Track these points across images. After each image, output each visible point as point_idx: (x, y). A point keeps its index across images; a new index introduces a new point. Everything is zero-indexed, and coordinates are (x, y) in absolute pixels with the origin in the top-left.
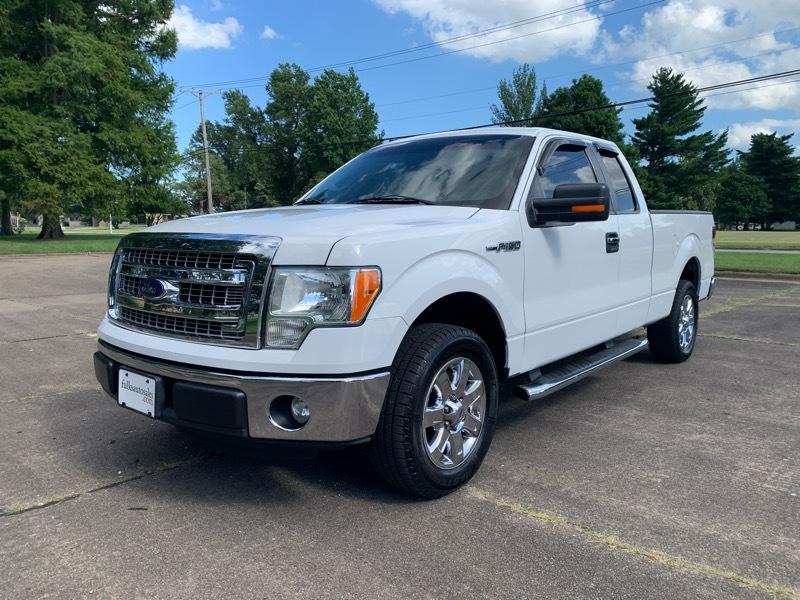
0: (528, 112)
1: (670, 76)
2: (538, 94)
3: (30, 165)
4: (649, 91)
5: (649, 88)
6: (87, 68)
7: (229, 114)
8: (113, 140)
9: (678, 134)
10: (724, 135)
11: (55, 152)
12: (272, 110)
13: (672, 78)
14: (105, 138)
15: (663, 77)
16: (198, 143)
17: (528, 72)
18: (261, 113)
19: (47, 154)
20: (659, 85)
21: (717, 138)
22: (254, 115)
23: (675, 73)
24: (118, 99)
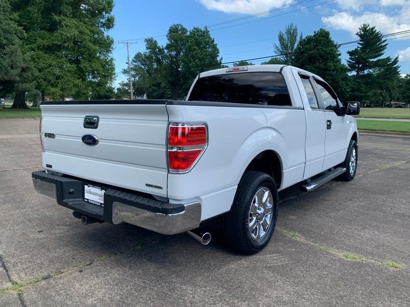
0: (293, 48)
1: (368, 28)
2: (298, 39)
4: (357, 36)
5: (357, 34)
6: (69, 35)
7: (147, 49)
8: (86, 67)
9: (371, 58)
10: (397, 58)
12: (168, 47)
13: (369, 29)
14: (82, 66)
15: (364, 29)
16: (135, 63)
17: (293, 28)
18: (163, 49)
20: (362, 33)
21: (392, 60)
22: (160, 50)
23: (371, 27)
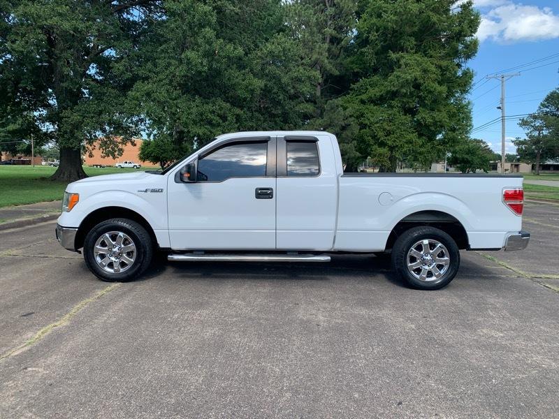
3: (374, 137)
6: (409, 77)
11: (388, 128)
19: (384, 130)
24: (430, 92)
